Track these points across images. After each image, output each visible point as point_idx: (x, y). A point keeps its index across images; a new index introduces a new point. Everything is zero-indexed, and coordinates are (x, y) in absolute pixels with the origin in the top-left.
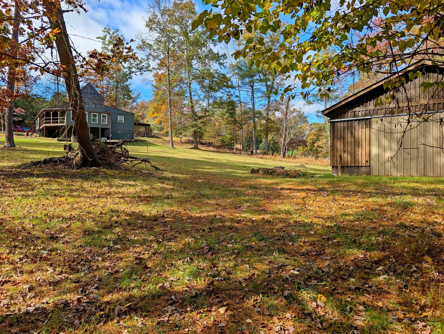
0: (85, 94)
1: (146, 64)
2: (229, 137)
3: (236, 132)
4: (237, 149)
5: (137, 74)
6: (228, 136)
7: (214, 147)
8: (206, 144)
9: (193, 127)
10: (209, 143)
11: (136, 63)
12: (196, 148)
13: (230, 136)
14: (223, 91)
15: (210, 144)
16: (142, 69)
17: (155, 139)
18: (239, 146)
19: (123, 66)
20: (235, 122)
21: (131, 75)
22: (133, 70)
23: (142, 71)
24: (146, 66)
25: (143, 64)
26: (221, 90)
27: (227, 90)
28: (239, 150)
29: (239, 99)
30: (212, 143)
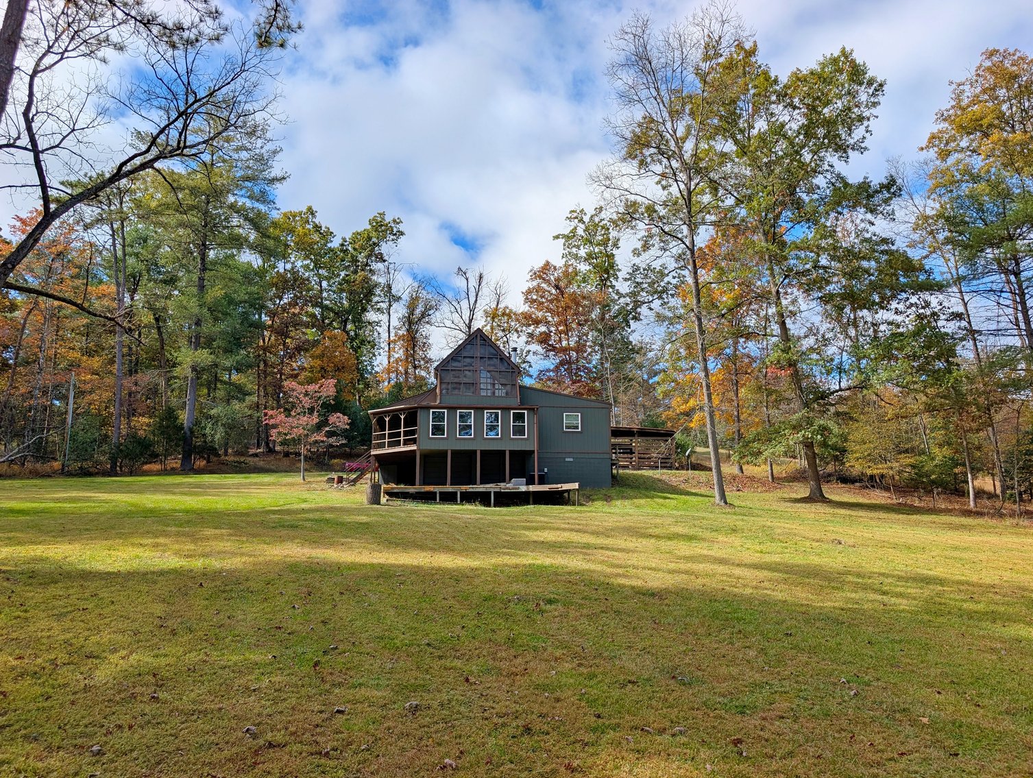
0: (468, 360)
1: (674, 278)
2: (940, 454)
3: (969, 435)
4: (980, 493)
5: (652, 306)
6: (936, 450)
7: (887, 489)
8: (861, 481)
9: (796, 428)
10: (872, 477)
11: (649, 281)
12: (817, 497)
13: (947, 451)
14: (901, 307)
15: (873, 482)
16: (665, 290)
17: (690, 472)
18: (987, 483)
19: (618, 293)
20: (959, 402)
21: (639, 310)
22: (644, 296)
23: (665, 296)
24: (674, 281)
25: (666, 279)
26: (894, 305)
27: (914, 299)
28: (991, 496)
29: (964, 324)
30: (882, 476)
